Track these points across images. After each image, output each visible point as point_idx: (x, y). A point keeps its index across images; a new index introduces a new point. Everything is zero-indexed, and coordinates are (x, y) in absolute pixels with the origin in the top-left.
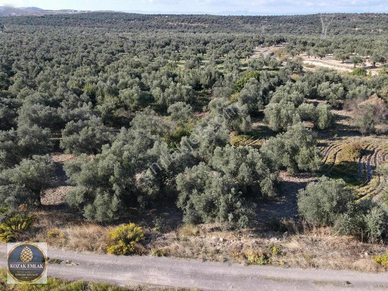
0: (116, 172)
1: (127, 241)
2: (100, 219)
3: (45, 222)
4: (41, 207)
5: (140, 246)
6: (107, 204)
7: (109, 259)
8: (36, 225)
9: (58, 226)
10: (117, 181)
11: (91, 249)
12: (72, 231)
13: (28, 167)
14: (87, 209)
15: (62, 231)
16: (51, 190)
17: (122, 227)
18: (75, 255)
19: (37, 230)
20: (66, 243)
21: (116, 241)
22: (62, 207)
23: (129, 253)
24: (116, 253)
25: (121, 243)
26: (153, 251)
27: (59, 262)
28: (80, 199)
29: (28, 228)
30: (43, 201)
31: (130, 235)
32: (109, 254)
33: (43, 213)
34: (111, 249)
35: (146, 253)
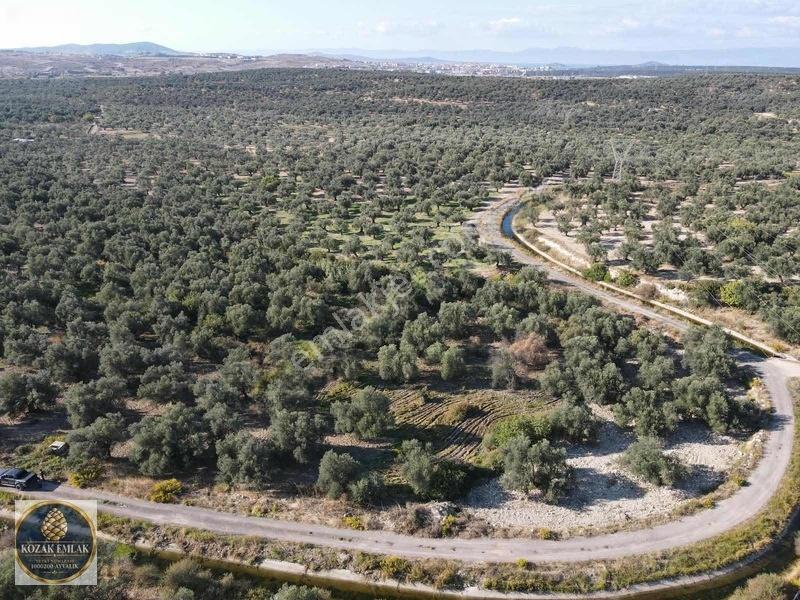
0: (167, 436)
1: (166, 492)
2: (151, 474)
3: (111, 473)
4: (111, 459)
5: (175, 497)
6: (157, 461)
7: (152, 504)
8: (103, 475)
9: (120, 477)
10: (168, 443)
11: (140, 497)
12: (129, 482)
13: (100, 425)
14: (143, 466)
15: (121, 481)
16: (119, 445)
17: (165, 483)
18: (127, 500)
19: (103, 479)
20: (123, 491)
21: (158, 491)
22: (125, 460)
23: (165, 502)
24: (157, 500)
25: (161, 494)
26: (184, 501)
27: (115, 504)
28: (138, 456)
29: (96, 478)
30: (112, 454)
31: (169, 488)
32: (152, 502)
33: (110, 465)
34: (153, 497)
35: (178, 503)
